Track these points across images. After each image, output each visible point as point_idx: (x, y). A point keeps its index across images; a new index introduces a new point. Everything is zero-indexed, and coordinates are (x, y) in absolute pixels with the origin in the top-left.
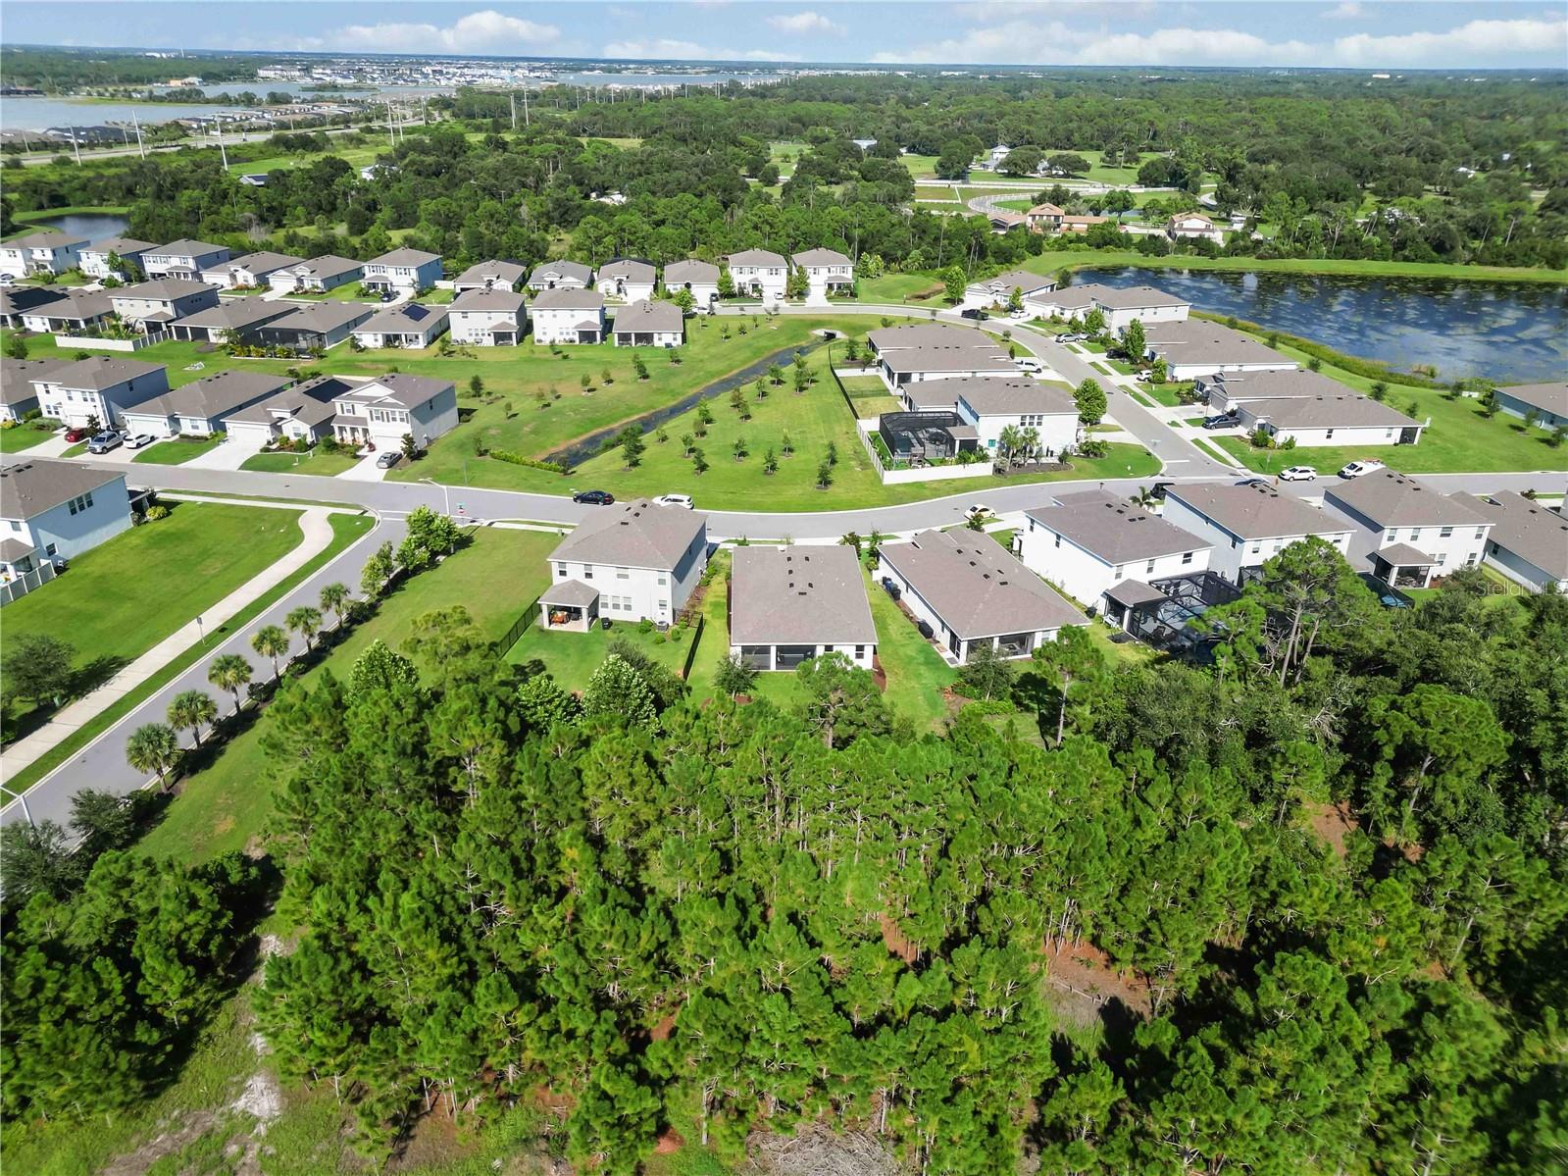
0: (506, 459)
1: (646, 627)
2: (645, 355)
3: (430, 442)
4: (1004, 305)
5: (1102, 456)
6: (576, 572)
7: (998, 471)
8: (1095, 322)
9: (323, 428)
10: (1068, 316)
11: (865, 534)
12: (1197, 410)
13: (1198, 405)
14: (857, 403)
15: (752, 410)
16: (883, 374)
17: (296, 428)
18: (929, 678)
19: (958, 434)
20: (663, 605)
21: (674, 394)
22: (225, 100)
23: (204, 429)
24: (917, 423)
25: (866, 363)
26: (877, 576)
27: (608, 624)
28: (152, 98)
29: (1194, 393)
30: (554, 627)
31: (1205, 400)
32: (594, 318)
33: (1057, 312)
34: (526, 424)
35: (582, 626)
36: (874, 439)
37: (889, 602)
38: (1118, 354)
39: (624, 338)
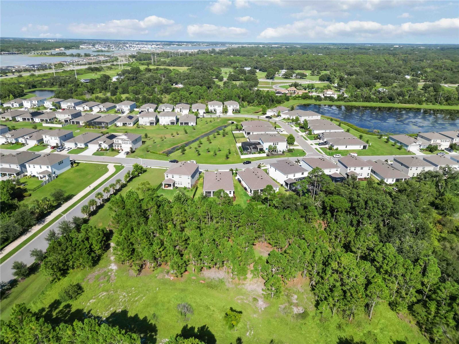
0: (154, 153)
1: (185, 188)
2: (187, 128)
3: (136, 149)
4: (276, 115)
5: (292, 152)
6: (170, 176)
7: (268, 155)
8: (297, 120)
9: (111, 146)
10: (291, 118)
11: (234, 169)
12: (318, 141)
13: (318, 140)
14: (237, 139)
15: (212, 141)
16: (244, 133)
17: (105, 146)
18: (245, 198)
19: (259, 147)
20: (189, 184)
21: (193, 137)
22: (72, 55)
23: (83, 146)
24: (250, 144)
25: (240, 130)
26: (237, 178)
27: (177, 188)
28: (52, 55)
29: (318, 137)
30: (165, 188)
31: (320, 139)
32: (174, 119)
33: (289, 117)
34: (158, 145)
35: (171, 188)
36: (239, 148)
37: (239, 183)
38: (302, 127)
39: (182, 123)
